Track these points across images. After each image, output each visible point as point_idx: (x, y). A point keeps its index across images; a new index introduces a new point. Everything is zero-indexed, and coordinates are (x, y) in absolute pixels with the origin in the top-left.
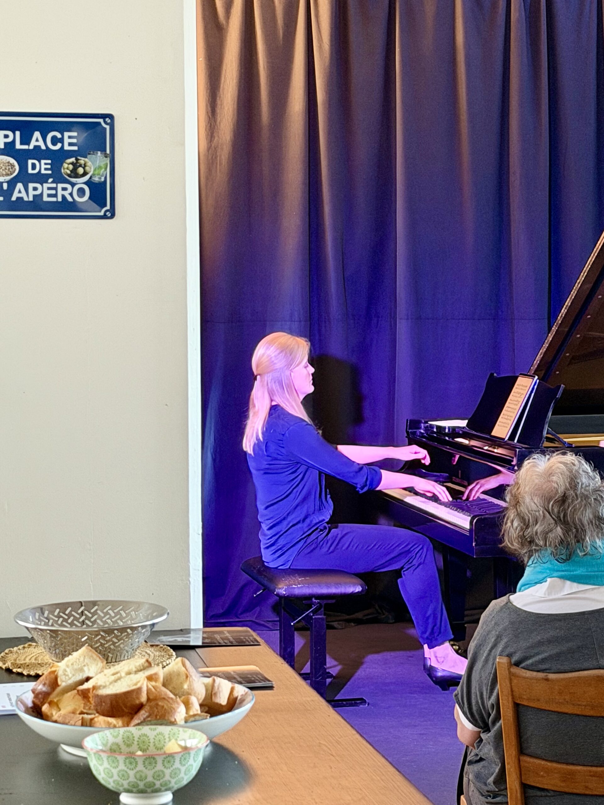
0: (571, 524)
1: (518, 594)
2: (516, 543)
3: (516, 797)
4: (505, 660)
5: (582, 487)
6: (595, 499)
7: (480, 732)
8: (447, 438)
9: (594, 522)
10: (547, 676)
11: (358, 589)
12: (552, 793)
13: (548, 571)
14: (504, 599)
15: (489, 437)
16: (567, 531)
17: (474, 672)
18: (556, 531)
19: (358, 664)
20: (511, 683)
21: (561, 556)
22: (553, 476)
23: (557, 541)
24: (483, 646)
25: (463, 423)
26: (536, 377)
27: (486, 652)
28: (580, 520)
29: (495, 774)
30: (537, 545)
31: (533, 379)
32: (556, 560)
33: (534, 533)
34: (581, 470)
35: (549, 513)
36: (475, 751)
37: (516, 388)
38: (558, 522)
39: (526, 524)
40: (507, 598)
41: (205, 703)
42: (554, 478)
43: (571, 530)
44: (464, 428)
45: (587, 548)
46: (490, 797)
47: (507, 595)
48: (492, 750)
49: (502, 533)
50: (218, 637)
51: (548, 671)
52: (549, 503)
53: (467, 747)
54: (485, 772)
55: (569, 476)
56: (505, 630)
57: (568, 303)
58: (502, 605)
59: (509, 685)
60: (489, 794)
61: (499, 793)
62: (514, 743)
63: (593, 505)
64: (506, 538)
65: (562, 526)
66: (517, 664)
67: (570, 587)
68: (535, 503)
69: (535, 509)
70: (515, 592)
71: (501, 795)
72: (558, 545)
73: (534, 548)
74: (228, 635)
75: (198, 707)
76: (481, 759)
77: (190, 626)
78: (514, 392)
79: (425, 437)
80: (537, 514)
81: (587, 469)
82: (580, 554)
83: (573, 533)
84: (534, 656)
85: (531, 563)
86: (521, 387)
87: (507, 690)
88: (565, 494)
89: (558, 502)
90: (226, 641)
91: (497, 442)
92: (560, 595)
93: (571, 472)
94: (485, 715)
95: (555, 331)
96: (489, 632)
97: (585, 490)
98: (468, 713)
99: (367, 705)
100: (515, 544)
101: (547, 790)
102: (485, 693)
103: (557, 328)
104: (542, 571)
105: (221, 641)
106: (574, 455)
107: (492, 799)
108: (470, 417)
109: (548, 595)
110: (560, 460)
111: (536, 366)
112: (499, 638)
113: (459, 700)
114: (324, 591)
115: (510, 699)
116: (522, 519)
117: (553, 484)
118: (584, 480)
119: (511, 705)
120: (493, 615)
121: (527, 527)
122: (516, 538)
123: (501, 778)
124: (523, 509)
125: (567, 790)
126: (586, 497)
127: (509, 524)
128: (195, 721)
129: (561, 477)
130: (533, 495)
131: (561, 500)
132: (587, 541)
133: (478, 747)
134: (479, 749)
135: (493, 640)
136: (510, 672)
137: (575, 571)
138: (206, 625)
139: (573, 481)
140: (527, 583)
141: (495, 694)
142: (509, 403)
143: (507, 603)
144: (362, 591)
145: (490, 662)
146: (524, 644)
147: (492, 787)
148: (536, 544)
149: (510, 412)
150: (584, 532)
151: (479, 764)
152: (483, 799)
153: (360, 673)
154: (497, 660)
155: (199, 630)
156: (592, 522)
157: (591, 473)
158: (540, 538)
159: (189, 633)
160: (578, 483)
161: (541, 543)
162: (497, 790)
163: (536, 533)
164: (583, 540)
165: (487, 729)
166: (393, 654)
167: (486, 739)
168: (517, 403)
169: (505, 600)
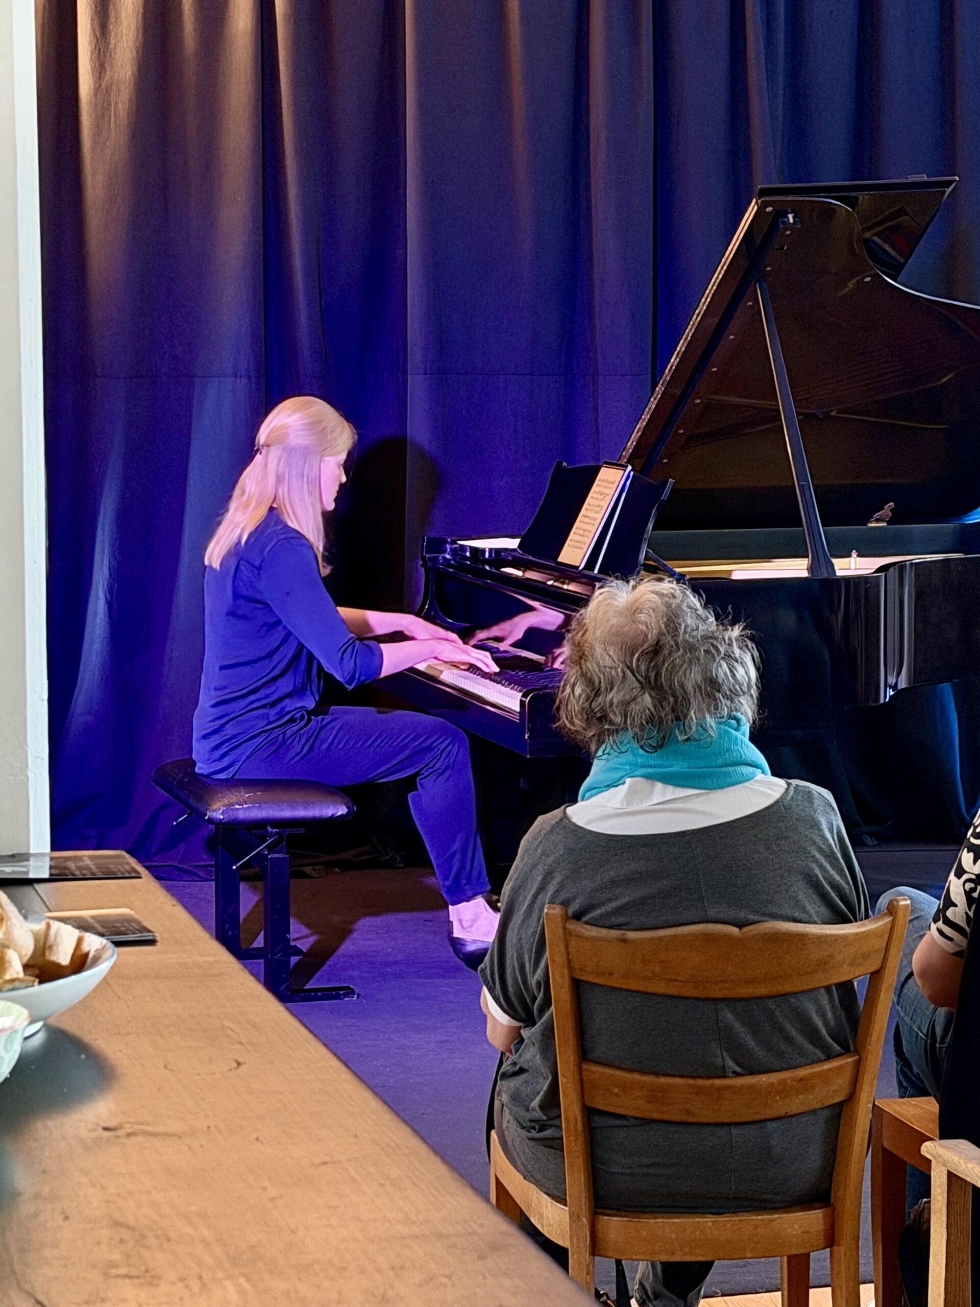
0: (666, 688)
1: (580, 804)
2: (579, 720)
3: (576, 1130)
4: (557, 910)
5: (685, 632)
6: (706, 651)
7: (520, 1028)
8: (487, 568)
9: (703, 687)
10: (624, 934)
11: (342, 810)
12: (633, 1121)
13: (628, 767)
14: (557, 813)
15: (553, 564)
16: (659, 701)
17: (509, 932)
18: (643, 700)
19: (344, 933)
20: (567, 948)
21: (650, 741)
22: (641, 613)
23: (644, 717)
24: (524, 889)
25: (513, 543)
26: (630, 468)
27: (528, 898)
28: (682, 686)
29: (542, 1093)
30: (611, 723)
31: (625, 471)
32: (642, 747)
33: (608, 705)
34: (685, 604)
35: (633, 673)
36: (513, 1058)
37: (598, 485)
38: (646, 685)
39: (595, 691)
40: (562, 813)
41: (32, 963)
42: (643, 617)
43: (665, 698)
44: (514, 550)
45: (690, 728)
46: (535, 1129)
47: (563, 807)
48: (538, 1057)
49: (556, 706)
50: (72, 865)
51: (624, 927)
52: (633, 655)
53: (502, 1054)
54: (526, 1090)
55: (666, 614)
56: (557, 862)
57: (681, 348)
58: (553, 822)
59: (563, 949)
60: (533, 1124)
61: (547, 1123)
62: (571, 1043)
63: (702, 661)
64: (563, 714)
65: (652, 692)
66: (578, 917)
67: (662, 792)
68: (610, 656)
69: (610, 665)
70: (574, 801)
71: (551, 1126)
72: (644, 723)
73: (606, 727)
74: (88, 862)
75: (20, 969)
76: (522, 1071)
77: (29, 849)
78: (594, 492)
79: (452, 566)
80: (613, 673)
81: (695, 604)
82: (679, 738)
83: (669, 703)
84: (603, 904)
85: (601, 754)
86: (605, 484)
87: (560, 959)
88: (658, 641)
89: (647, 653)
90: (85, 872)
91: (568, 572)
92: (646, 805)
93: (668, 606)
94: (528, 1000)
95: (661, 392)
96: (534, 866)
97: (690, 635)
98: (502, 999)
99: (355, 998)
100: (576, 721)
101: (624, 1117)
102: (527, 965)
103: (663, 389)
104: (618, 766)
105: (77, 872)
106: (675, 582)
107: (538, 1132)
108: (524, 533)
109: (628, 805)
110: (652, 588)
111: (631, 451)
112: (548, 876)
113: (487, 978)
114: (287, 813)
115: (566, 971)
116: (590, 682)
117: (640, 626)
118: (689, 621)
119: (567, 981)
120: (539, 840)
121: (597, 693)
122: (579, 711)
123: (552, 1100)
124: (590, 665)
125: (656, 1116)
126: (692, 648)
127: (568, 690)
128: (13, 989)
129: (653, 615)
130: (606, 643)
131: (652, 651)
132: (691, 717)
133: (516, 1052)
134: (518, 1054)
135: (539, 878)
136: (565, 928)
137: (670, 766)
138: (55, 846)
139: (672, 620)
140: (595, 786)
141: (542, 965)
142: (586, 509)
143: (561, 820)
144: (348, 813)
145: (535, 916)
146: (588, 885)
147: (538, 1114)
148: (610, 721)
149: (588, 523)
150: (688, 703)
151: (517, 1078)
152: (524, 1133)
153: (348, 946)
154: (546, 910)
155: (43, 855)
156: (700, 688)
157: (701, 610)
158: (617, 713)
159: (28, 860)
160: (680, 625)
161: (618, 720)
162: (545, 1118)
163: (611, 704)
164: (685, 716)
165: (530, 1021)
166: (401, 916)
167: (529, 1038)
168: (597, 509)
169: (560, 815)
